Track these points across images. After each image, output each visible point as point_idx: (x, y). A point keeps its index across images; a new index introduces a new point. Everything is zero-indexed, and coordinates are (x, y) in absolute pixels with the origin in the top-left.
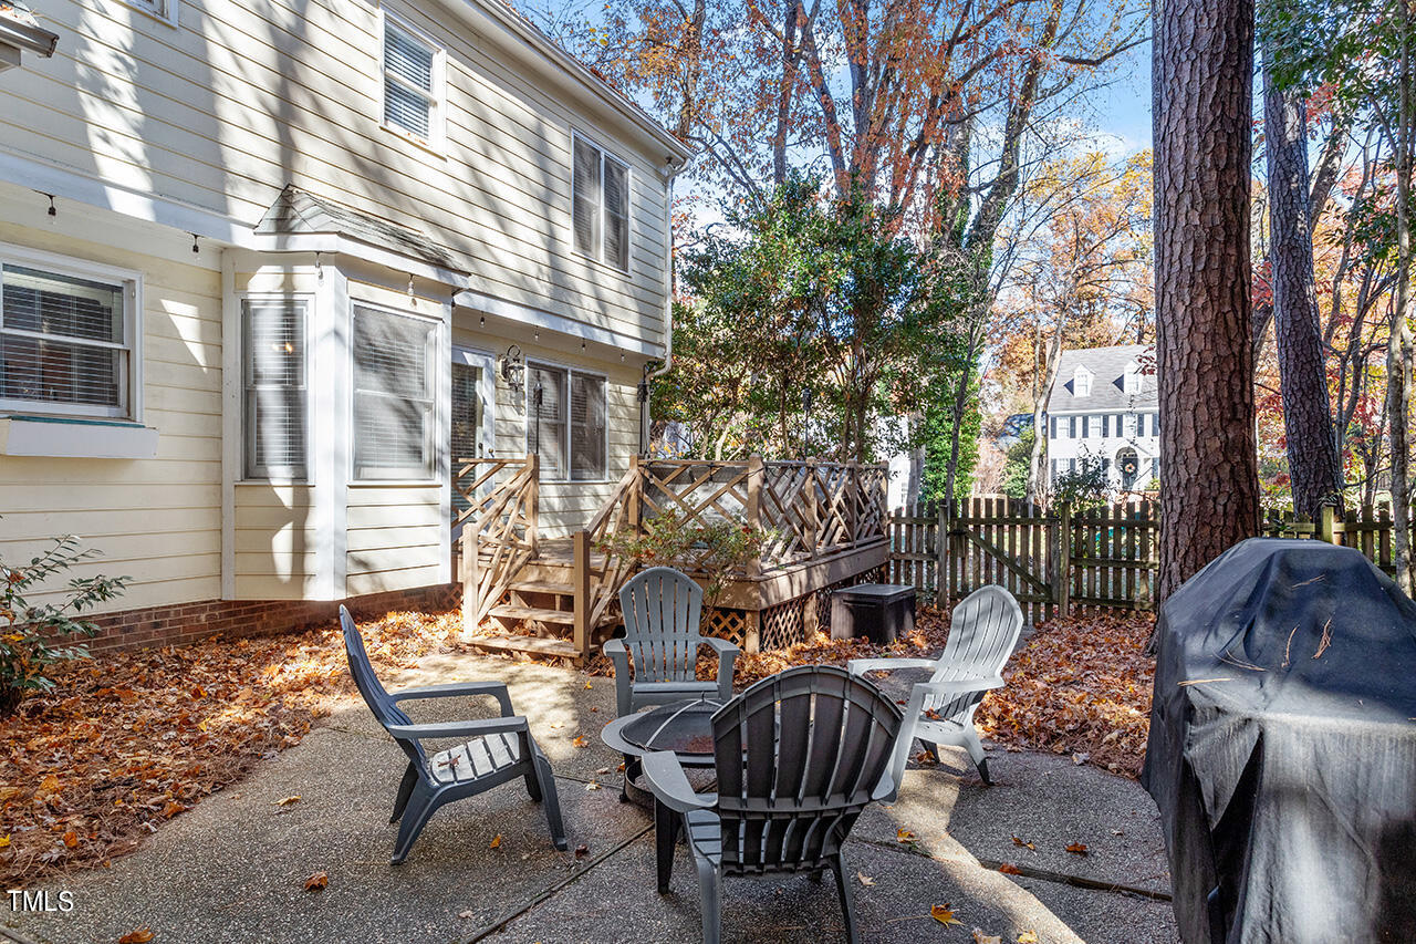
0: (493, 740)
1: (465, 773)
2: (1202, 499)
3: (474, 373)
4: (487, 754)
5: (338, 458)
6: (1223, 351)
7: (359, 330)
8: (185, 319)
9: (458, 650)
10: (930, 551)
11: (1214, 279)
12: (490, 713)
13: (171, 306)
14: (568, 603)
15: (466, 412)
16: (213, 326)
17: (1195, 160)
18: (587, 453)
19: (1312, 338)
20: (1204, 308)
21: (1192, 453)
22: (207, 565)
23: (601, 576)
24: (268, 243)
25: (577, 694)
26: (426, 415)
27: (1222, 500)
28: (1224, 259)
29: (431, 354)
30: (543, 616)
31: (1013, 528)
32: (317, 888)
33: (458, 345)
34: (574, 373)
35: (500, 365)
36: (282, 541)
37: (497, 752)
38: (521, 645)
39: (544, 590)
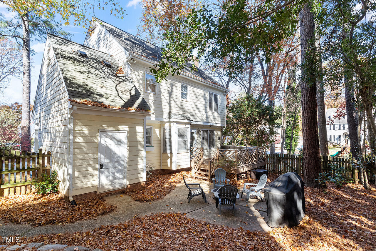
0: (198, 190)
1: (196, 194)
2: (309, 160)
3: (193, 133)
4: (198, 192)
5: (176, 150)
6: (312, 137)
7: (179, 132)
8: (157, 131)
9: (192, 177)
10: (274, 163)
11: (310, 125)
12: (198, 187)
13: (156, 130)
14: (208, 171)
15: (192, 139)
16: (160, 131)
17: (306, 106)
18: (211, 144)
19: (355, 123)
20: (308, 130)
21: (307, 153)
22: (159, 164)
23: (213, 167)
24: (168, 120)
25: (210, 185)
26: (187, 142)
27: (312, 161)
28: (311, 122)
29: (187, 133)
30: (204, 173)
31: (290, 159)
32: (182, 204)
33: (191, 129)
34: (209, 131)
35: (197, 131)
36: (169, 161)
37: (199, 191)
38: (201, 177)
39: (204, 169)
